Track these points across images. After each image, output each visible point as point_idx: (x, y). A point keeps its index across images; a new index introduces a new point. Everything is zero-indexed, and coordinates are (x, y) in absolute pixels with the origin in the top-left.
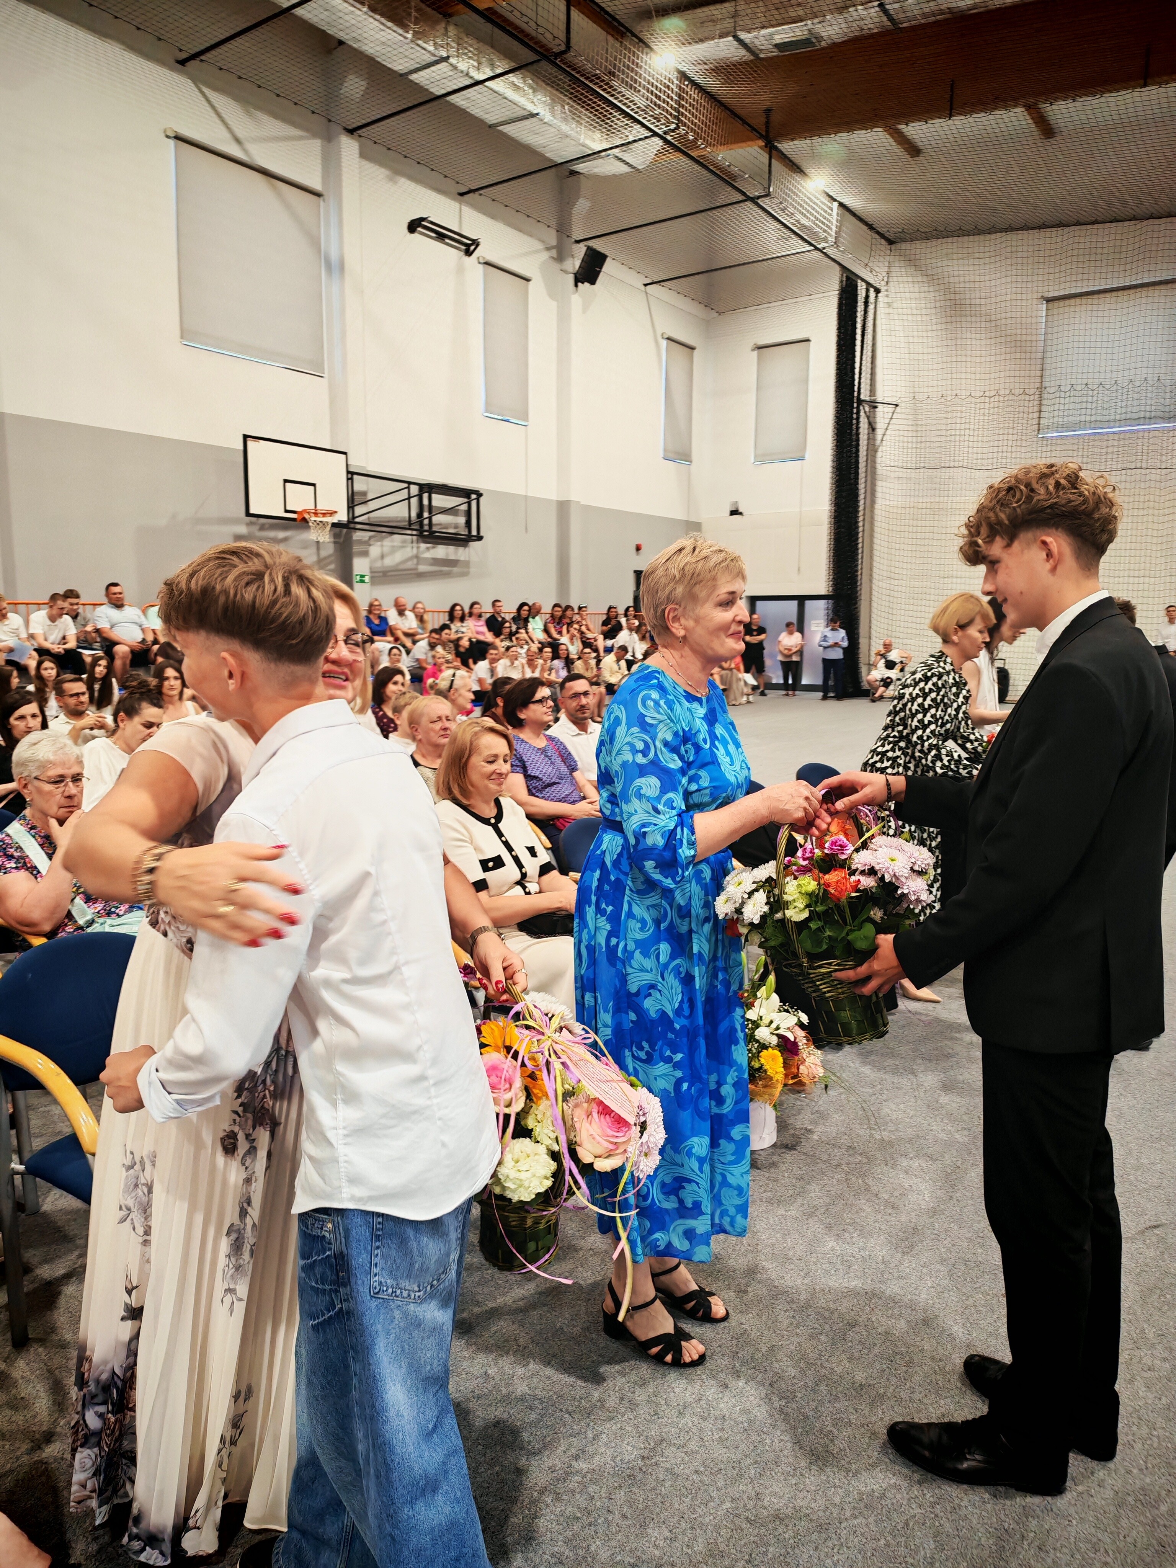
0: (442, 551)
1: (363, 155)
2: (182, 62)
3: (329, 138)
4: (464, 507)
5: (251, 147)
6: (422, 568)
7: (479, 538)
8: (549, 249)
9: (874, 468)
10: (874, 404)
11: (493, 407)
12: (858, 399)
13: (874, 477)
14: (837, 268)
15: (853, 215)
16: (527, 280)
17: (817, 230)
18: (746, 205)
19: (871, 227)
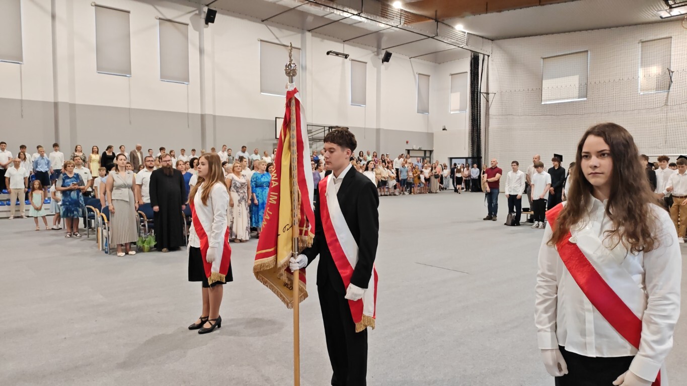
1: (313, 37)
2: (264, 21)
3: (303, 33)
5: (280, 39)
8: (373, 52)
9: (489, 115)
10: (488, 94)
11: (354, 102)
12: (480, 92)
13: (489, 118)
14: (470, 51)
15: (474, 35)
16: (366, 63)
17: (458, 42)
18: (430, 39)
19: (482, 37)
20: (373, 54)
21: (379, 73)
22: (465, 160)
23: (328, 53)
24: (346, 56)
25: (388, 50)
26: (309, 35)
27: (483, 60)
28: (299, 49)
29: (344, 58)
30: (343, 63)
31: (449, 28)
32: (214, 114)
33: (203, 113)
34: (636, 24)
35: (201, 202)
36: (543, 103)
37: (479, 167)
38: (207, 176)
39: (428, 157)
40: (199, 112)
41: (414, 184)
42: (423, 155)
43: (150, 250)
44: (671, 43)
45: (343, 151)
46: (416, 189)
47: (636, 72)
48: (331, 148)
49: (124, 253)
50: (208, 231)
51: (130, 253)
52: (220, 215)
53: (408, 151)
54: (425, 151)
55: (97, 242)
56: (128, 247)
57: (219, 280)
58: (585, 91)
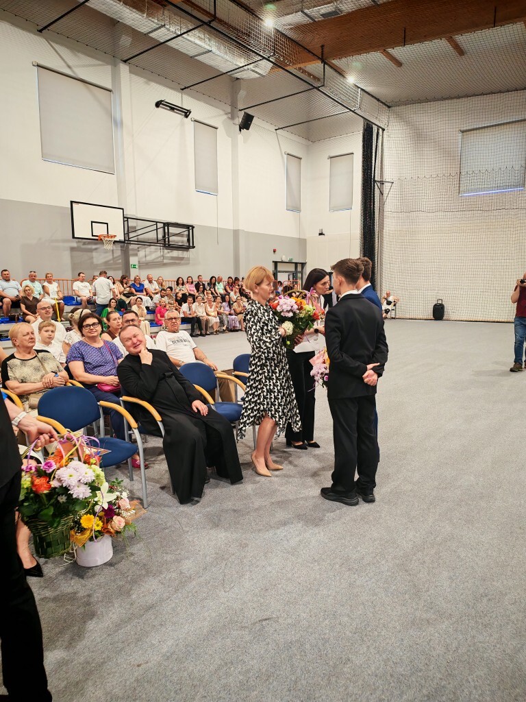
0: (175, 253)
1: (131, 72)
2: (40, 31)
3: (115, 65)
4: (186, 233)
5: (75, 69)
6: (165, 261)
7: (194, 247)
8: (226, 114)
9: (383, 212)
10: (382, 183)
11: (199, 187)
12: (374, 180)
13: (383, 216)
14: (362, 119)
15: (369, 94)
16: (217, 128)
17: (350, 102)
18: (315, 91)
19: (378, 100)
23: (158, 104)
24: (187, 113)
27: (377, 134)
28: (110, 91)
29: (183, 116)
30: (182, 124)
31: (339, 78)
39: (300, 272)
53: (276, 263)
54: (296, 264)
58: (522, 174)
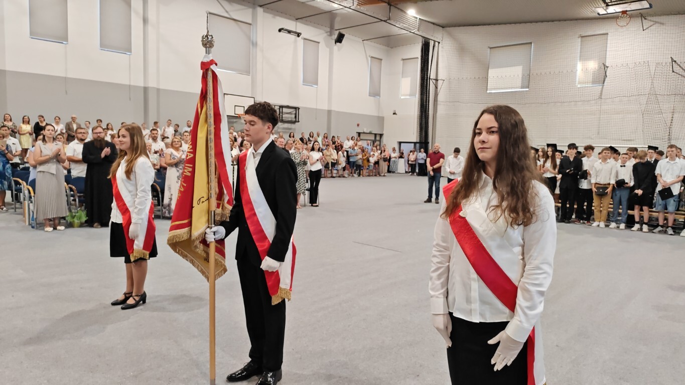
0: (286, 125)
1: (264, 11)
3: (254, 9)
7: (298, 122)
8: (327, 32)
9: (437, 101)
10: (437, 80)
11: (306, 82)
12: (430, 78)
13: (437, 104)
14: (421, 37)
15: (426, 21)
16: (319, 43)
17: (410, 27)
18: (383, 22)
19: (434, 24)
20: (326, 34)
21: (331, 53)
22: (413, 144)
23: (280, 30)
24: (299, 35)
25: (340, 31)
26: (260, 10)
27: (434, 47)
28: (250, 24)
29: (296, 37)
30: (295, 42)
31: (401, 13)
32: (158, 87)
33: (147, 86)
34: (576, 20)
35: (124, 176)
36: (488, 92)
37: (426, 151)
38: (129, 148)
39: (378, 141)
40: (142, 84)
41: (363, 167)
42: (373, 139)
43: (81, 225)
44: (607, 39)
45: (264, 125)
46: (365, 172)
47: (575, 66)
48: (251, 121)
49: (52, 229)
50: (131, 207)
51: (59, 228)
52: (143, 191)
53: (359, 134)
54: (376, 135)
55: (24, 217)
56: (57, 221)
57: (142, 257)
58: (527, 80)
